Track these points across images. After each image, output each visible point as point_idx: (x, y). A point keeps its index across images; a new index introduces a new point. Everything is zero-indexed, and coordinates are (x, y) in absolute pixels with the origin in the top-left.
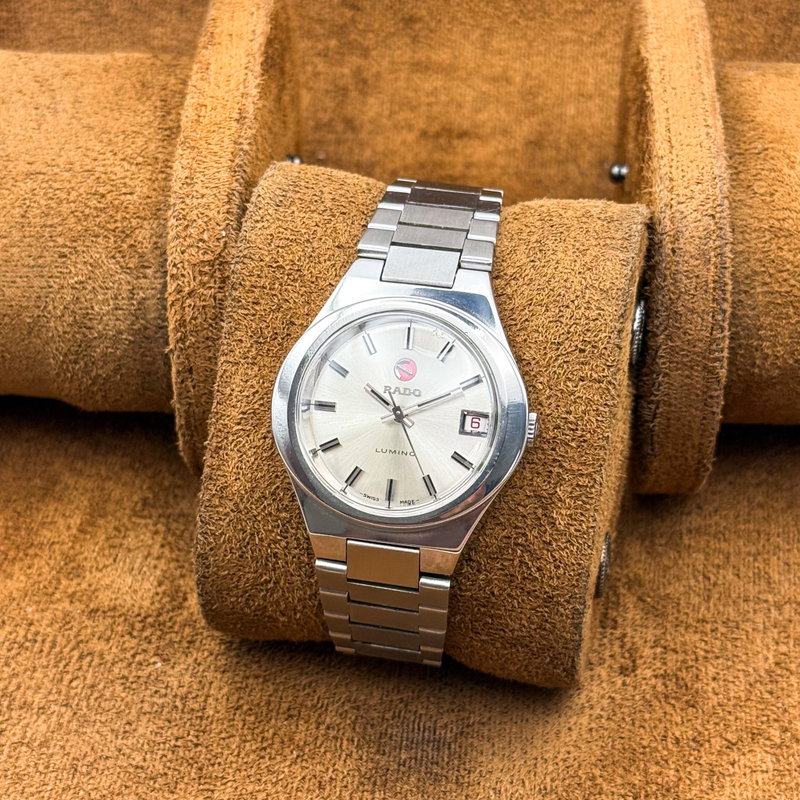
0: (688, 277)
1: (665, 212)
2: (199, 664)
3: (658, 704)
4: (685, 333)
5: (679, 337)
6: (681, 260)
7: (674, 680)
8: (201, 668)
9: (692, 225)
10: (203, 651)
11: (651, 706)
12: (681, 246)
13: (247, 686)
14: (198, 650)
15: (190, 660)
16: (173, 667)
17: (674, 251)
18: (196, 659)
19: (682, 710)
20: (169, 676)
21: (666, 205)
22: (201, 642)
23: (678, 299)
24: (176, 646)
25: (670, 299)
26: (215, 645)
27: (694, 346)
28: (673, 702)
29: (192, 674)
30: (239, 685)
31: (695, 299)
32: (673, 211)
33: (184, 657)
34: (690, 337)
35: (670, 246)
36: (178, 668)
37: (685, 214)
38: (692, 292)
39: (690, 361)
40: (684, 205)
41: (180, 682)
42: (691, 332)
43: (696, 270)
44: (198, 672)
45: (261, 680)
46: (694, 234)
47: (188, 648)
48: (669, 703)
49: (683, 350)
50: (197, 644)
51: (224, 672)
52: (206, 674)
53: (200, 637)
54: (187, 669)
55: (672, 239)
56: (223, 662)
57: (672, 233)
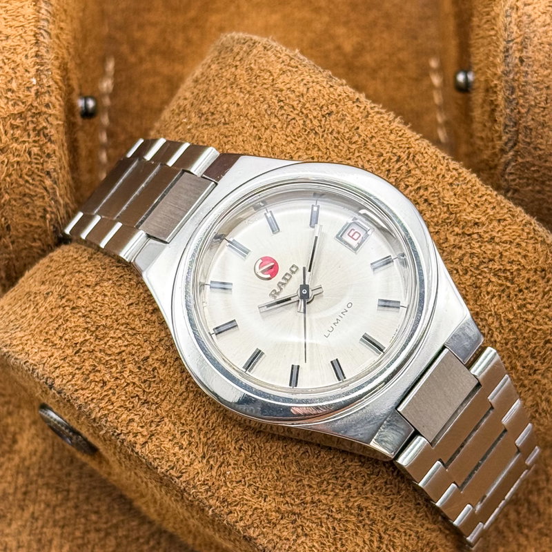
0: (537, 89)
1: (510, 16)
2: (37, 519)
3: (511, 535)
4: (535, 148)
5: (530, 153)
6: (529, 70)
7: (526, 505)
8: (40, 523)
9: (541, 30)
10: (40, 502)
11: (504, 537)
12: (530, 54)
13: (89, 542)
14: (34, 502)
15: (27, 515)
16: (9, 525)
17: (521, 60)
18: (33, 513)
19: (536, 539)
20: (7, 535)
21: (512, 8)
22: (37, 492)
23: (527, 112)
24: (11, 498)
25: (519, 112)
26: (51, 494)
27: (546, 161)
28: (526, 531)
29: (31, 531)
30: (80, 541)
31: (546, 112)
32: (519, 14)
33: (20, 512)
34: (540, 152)
35: (517, 55)
36: (14, 526)
37: (532, 18)
38: (543, 104)
39: (541, 177)
40: (531, 7)
41: (18, 542)
42: (542, 147)
43: (546, 79)
44: (37, 528)
45: (102, 534)
46: (544, 40)
47: (24, 500)
48: (522, 533)
49: (534, 165)
50: (33, 495)
51: (63, 527)
52: (45, 530)
53: (34, 486)
54: (24, 526)
55: (520, 47)
56: (62, 515)
57: (518, 40)
